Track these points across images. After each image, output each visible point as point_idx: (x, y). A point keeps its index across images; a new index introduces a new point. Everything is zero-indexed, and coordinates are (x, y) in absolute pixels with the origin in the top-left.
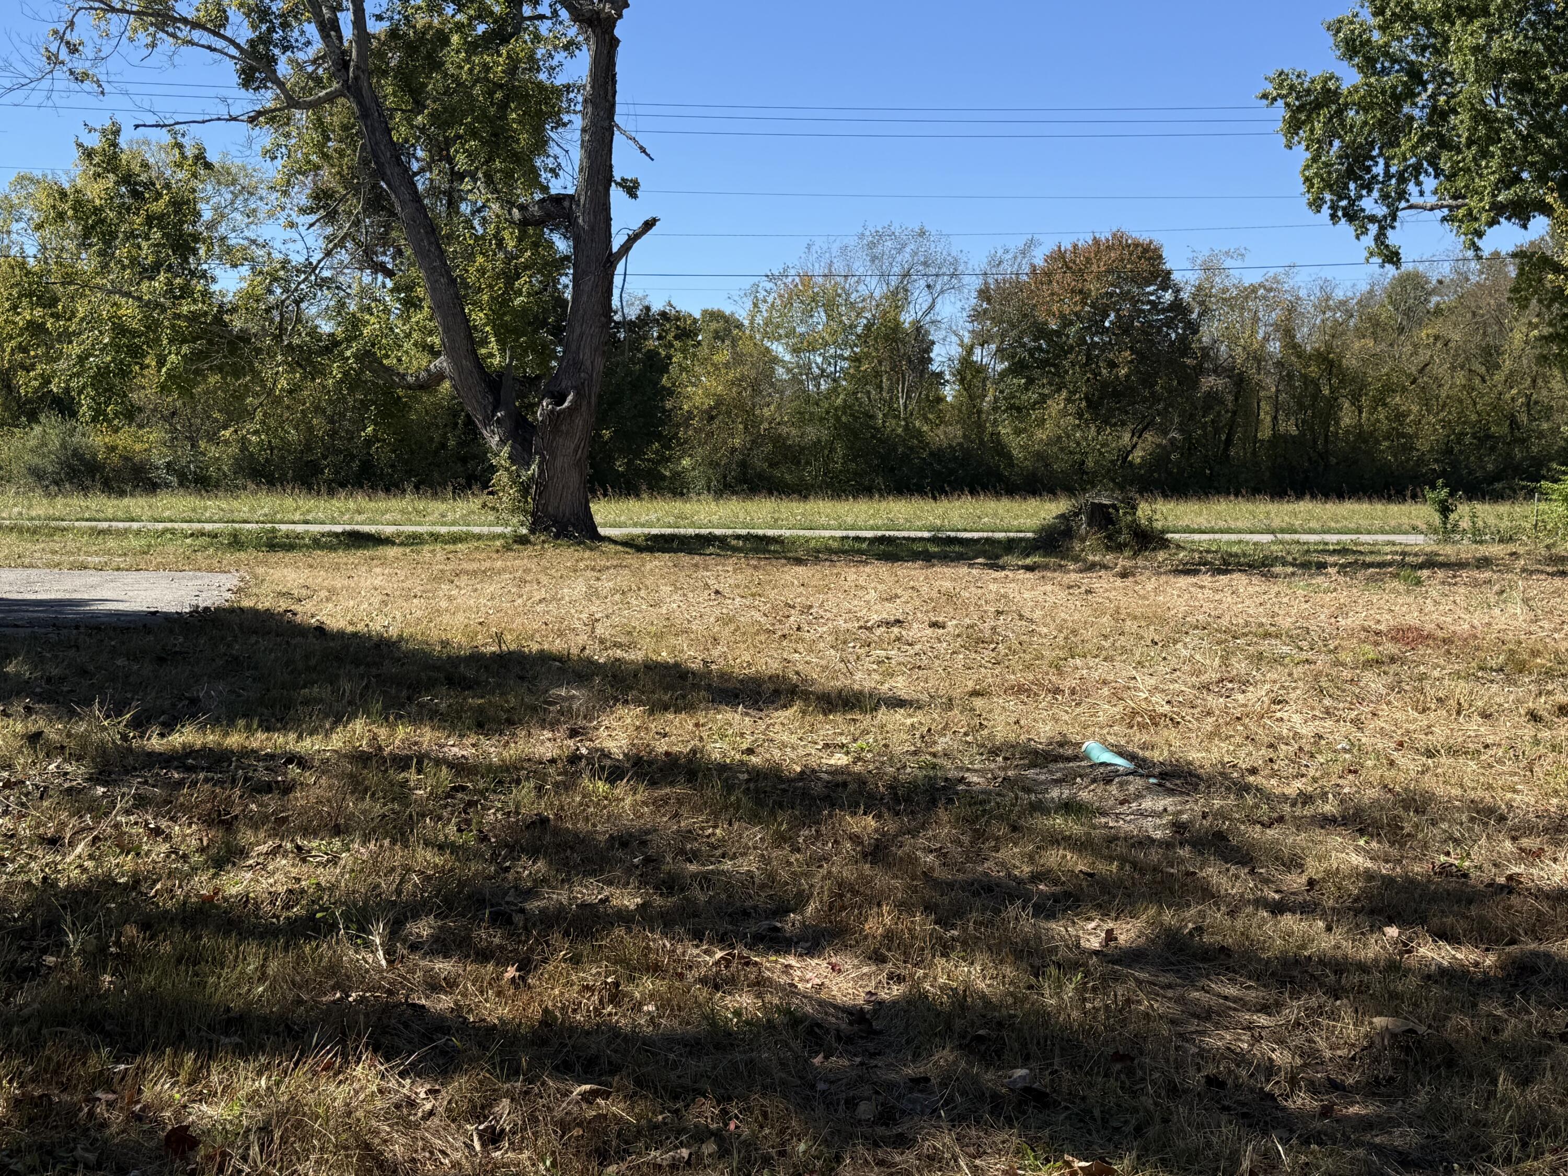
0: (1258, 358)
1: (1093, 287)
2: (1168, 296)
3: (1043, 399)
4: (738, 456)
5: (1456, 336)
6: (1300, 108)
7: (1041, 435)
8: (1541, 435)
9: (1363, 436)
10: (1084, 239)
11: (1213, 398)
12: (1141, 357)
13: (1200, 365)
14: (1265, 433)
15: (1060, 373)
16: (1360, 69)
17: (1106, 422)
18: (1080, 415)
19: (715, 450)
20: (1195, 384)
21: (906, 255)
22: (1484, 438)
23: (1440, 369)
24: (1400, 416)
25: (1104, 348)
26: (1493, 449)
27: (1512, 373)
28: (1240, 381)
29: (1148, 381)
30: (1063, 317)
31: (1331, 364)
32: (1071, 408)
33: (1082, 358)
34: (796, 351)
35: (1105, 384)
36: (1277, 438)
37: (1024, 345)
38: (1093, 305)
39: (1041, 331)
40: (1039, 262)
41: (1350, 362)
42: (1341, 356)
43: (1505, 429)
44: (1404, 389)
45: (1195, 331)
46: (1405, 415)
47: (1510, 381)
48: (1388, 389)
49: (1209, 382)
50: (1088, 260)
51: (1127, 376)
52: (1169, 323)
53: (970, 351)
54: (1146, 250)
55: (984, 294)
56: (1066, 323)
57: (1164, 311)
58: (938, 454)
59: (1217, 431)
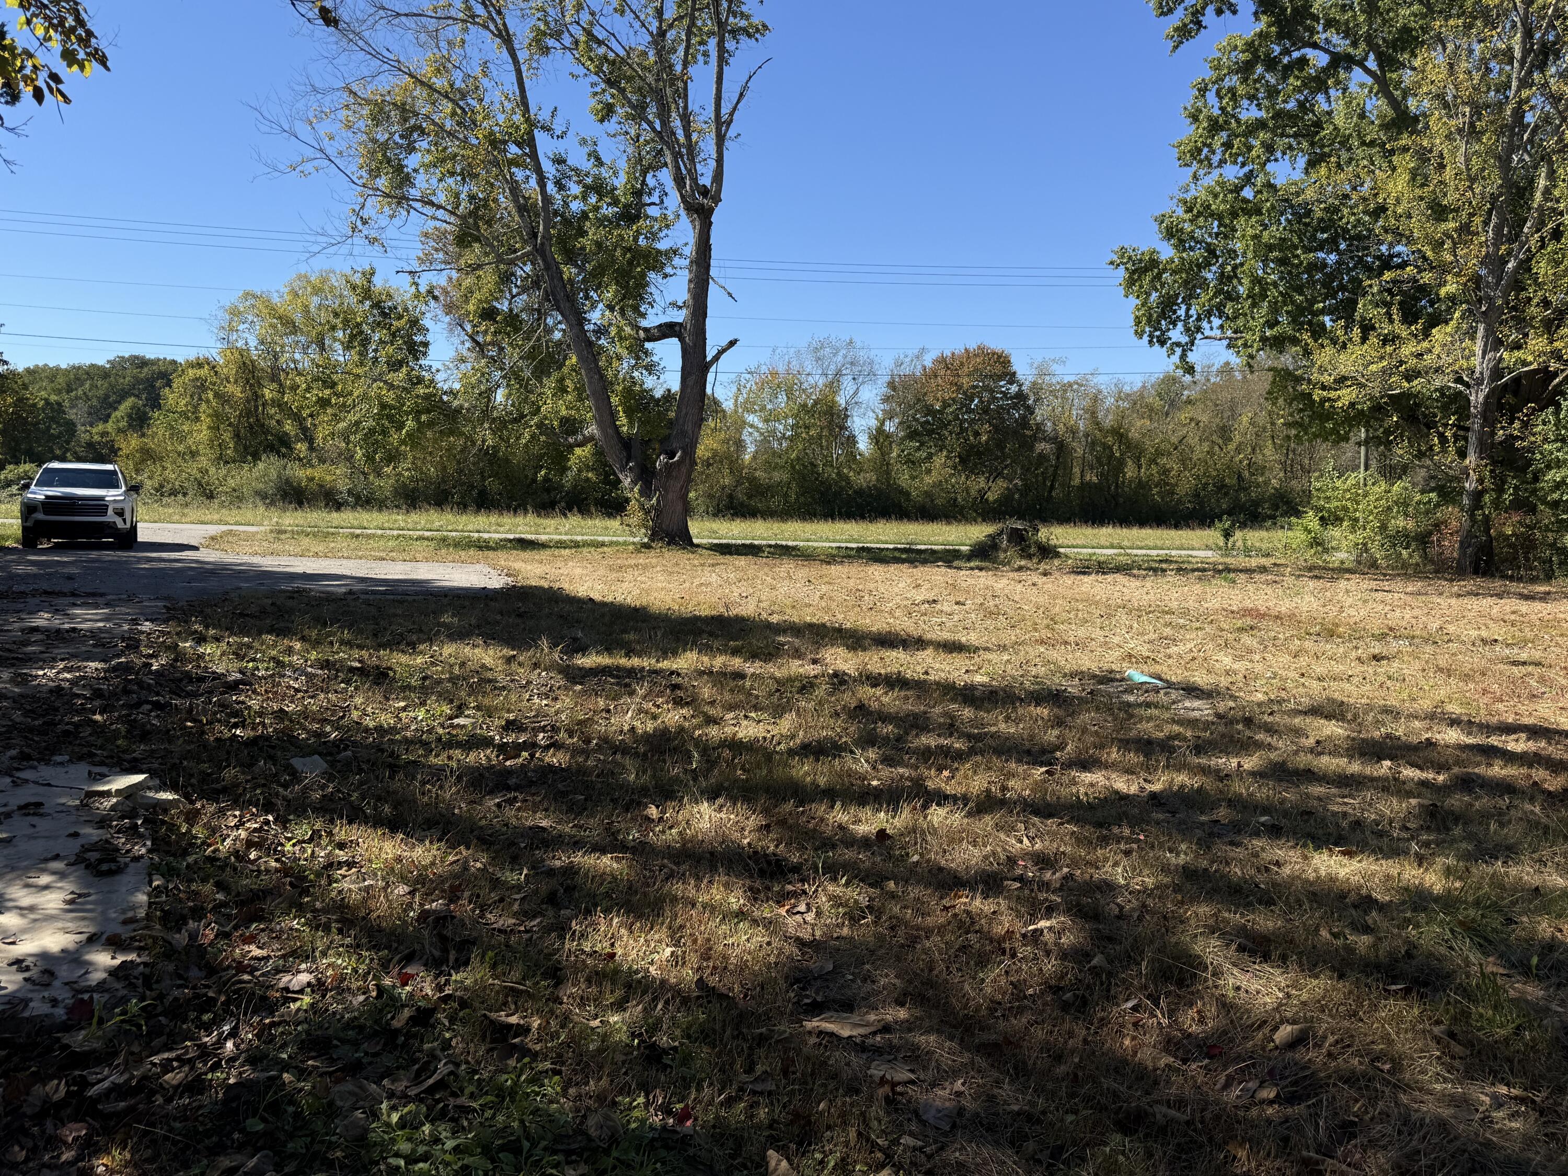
0: (1073, 431)
1: (965, 381)
2: (1014, 389)
3: (930, 456)
4: (728, 491)
5: (1204, 418)
6: (1134, 272)
7: (928, 480)
8: (1258, 485)
9: (1142, 485)
10: (959, 349)
11: (1042, 457)
12: (996, 429)
13: (1034, 435)
14: (1077, 481)
15: (942, 438)
16: (1176, 247)
17: (972, 472)
18: (955, 468)
19: (711, 487)
20: (1032, 448)
21: (840, 358)
22: (1221, 487)
23: (1193, 440)
24: (1166, 472)
25: (972, 422)
26: (1226, 494)
27: (1240, 444)
28: (1061, 448)
29: (1000, 445)
30: (944, 401)
31: (1122, 435)
32: (949, 463)
33: (957, 430)
34: (767, 421)
35: (972, 447)
36: (1084, 486)
37: (917, 420)
38: (965, 393)
39: (929, 411)
40: (928, 363)
41: (1134, 434)
42: (1128, 430)
43: (1234, 481)
44: (1170, 454)
45: (1032, 413)
46: (1169, 471)
47: (1238, 450)
48: (1159, 453)
49: (1042, 447)
50: (962, 364)
51: (987, 442)
52: (1015, 406)
53: (883, 423)
54: (1000, 357)
55: (891, 385)
56: (945, 405)
57: (1011, 398)
58: (860, 492)
59: (1044, 480)
